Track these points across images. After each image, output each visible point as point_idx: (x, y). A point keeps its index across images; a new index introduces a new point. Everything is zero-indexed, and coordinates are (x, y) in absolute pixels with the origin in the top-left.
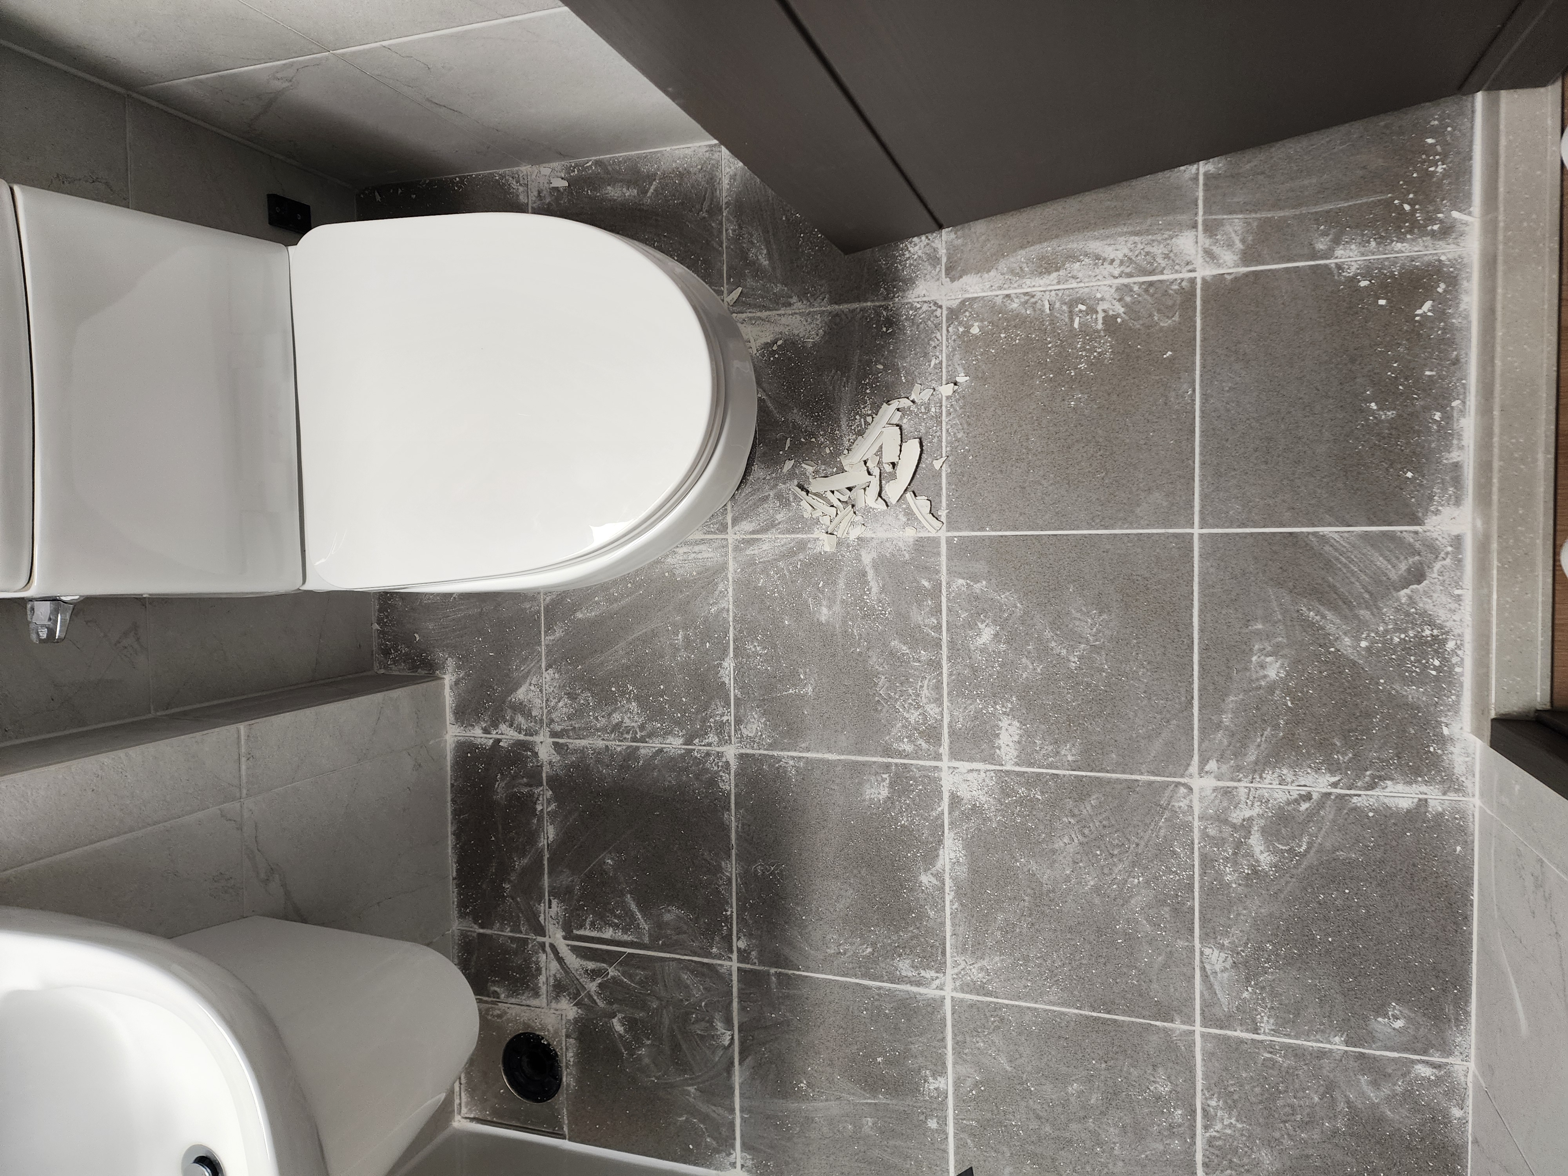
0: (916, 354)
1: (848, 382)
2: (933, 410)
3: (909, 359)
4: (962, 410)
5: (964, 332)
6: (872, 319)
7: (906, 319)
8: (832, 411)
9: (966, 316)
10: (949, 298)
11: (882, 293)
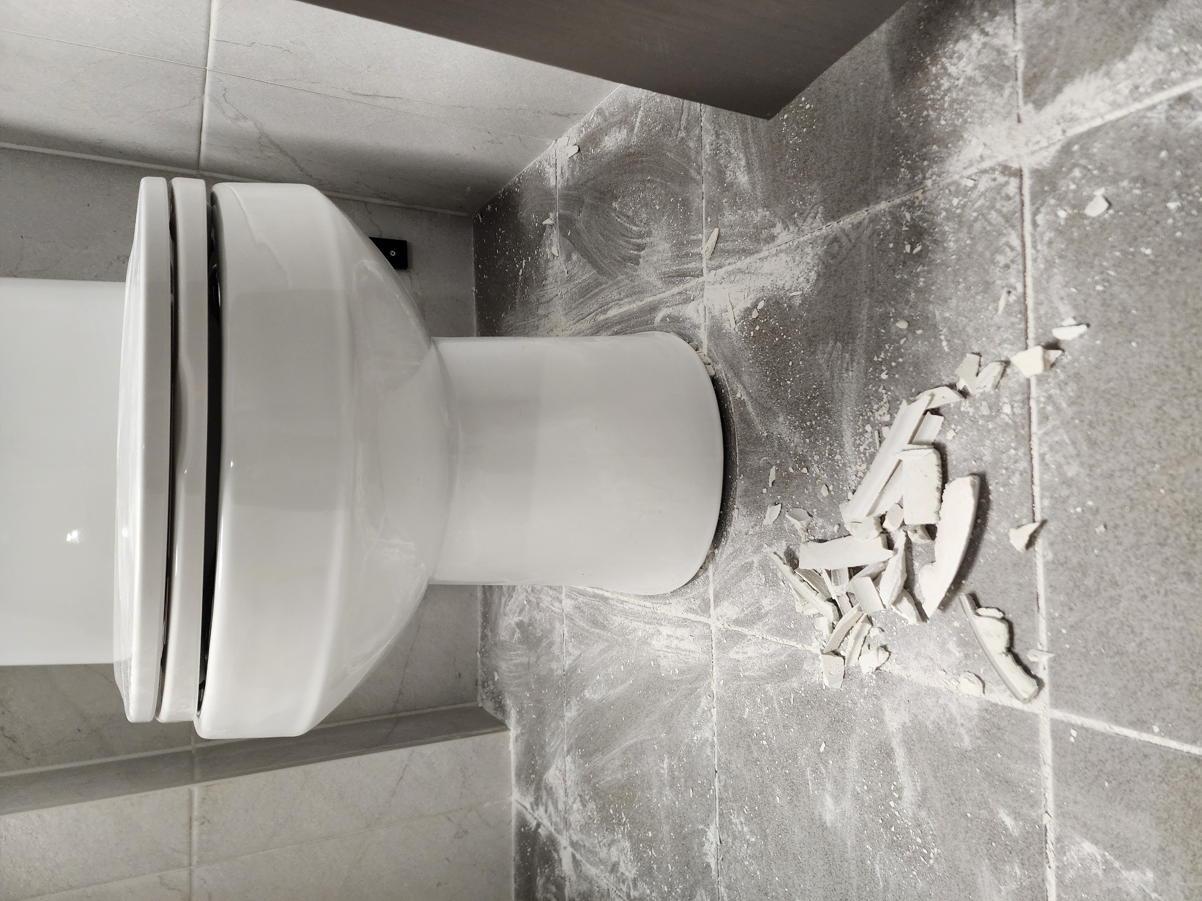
0: (968, 289)
1: (852, 361)
2: (1007, 409)
3: (953, 302)
4: (1075, 408)
5: (1070, 218)
6: (887, 233)
7: (947, 219)
8: (830, 417)
9: (1073, 180)
10: (1036, 147)
11: (903, 178)
